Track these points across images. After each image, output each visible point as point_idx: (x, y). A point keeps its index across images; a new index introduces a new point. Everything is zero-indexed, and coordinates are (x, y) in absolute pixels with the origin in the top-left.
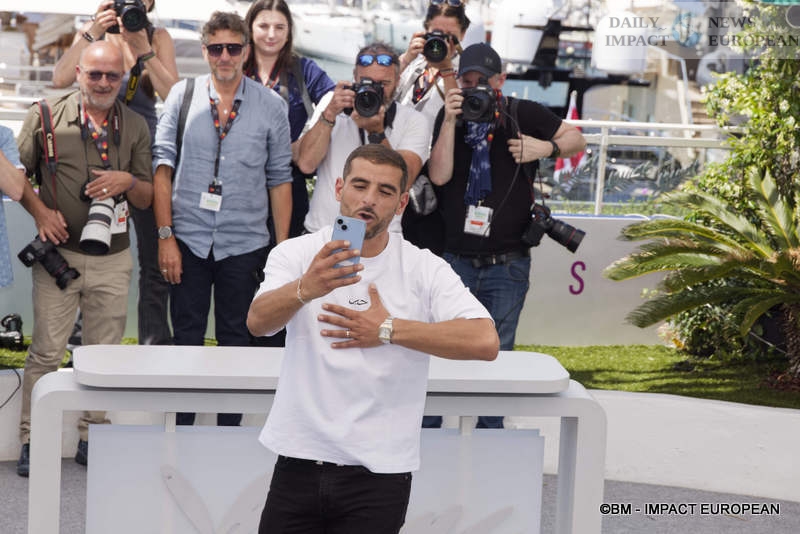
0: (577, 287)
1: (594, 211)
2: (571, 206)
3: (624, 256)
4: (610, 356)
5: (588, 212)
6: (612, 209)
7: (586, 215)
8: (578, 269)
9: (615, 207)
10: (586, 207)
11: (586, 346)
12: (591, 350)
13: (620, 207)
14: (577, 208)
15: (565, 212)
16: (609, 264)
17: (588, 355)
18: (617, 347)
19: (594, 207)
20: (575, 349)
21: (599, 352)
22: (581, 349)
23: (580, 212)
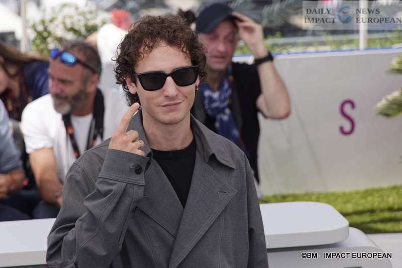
0: (347, 127)
1: (358, 45)
2: (334, 42)
3: (395, 90)
4: (389, 197)
5: (353, 46)
6: (378, 41)
7: (351, 50)
8: (347, 108)
9: (381, 39)
10: (350, 42)
11: (362, 188)
12: (368, 193)
13: (387, 39)
14: (341, 43)
15: (327, 48)
16: (380, 100)
17: (366, 198)
18: (395, 188)
19: (358, 40)
20: (351, 194)
21: (376, 195)
22: (357, 193)
23: (345, 47)
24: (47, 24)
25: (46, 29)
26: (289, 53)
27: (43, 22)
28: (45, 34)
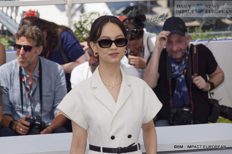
24: (82, 23)
25: (81, 27)
26: (217, 40)
27: (80, 22)
28: (81, 29)
